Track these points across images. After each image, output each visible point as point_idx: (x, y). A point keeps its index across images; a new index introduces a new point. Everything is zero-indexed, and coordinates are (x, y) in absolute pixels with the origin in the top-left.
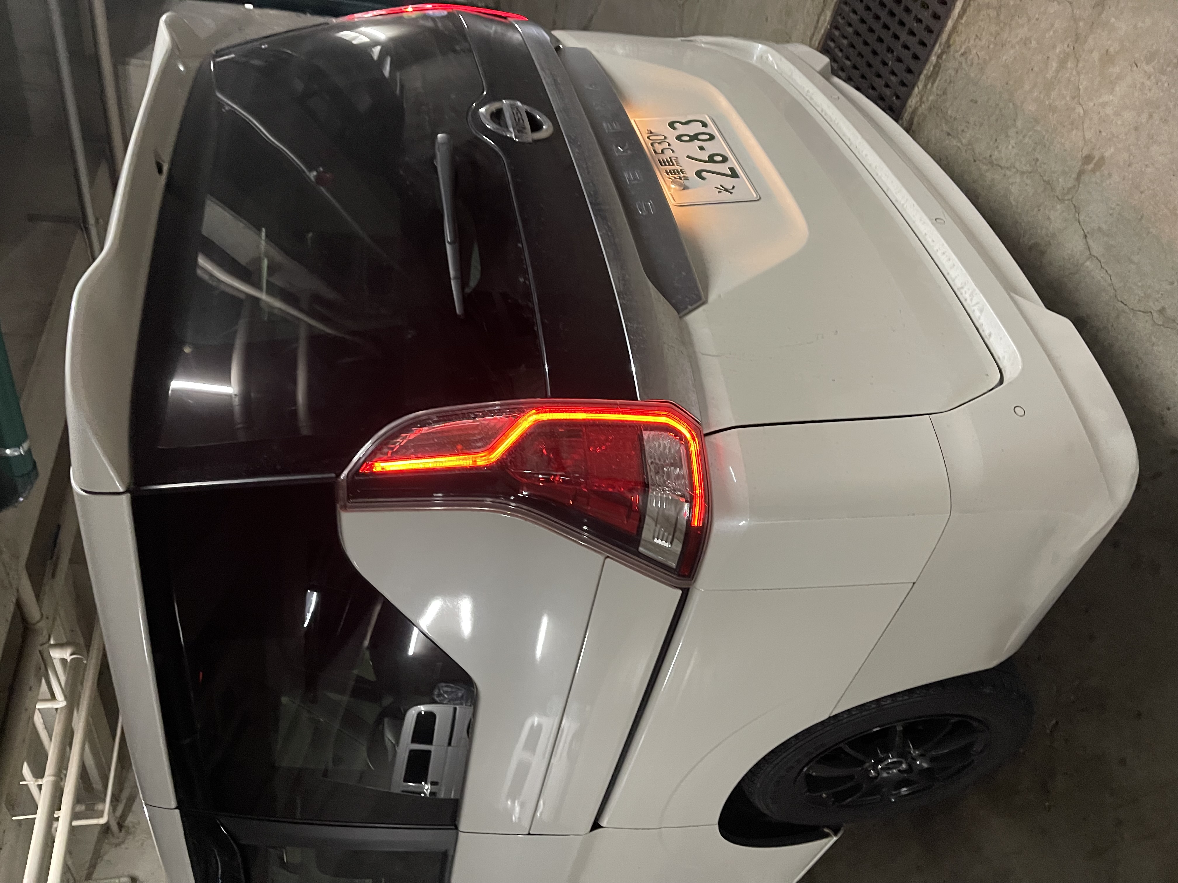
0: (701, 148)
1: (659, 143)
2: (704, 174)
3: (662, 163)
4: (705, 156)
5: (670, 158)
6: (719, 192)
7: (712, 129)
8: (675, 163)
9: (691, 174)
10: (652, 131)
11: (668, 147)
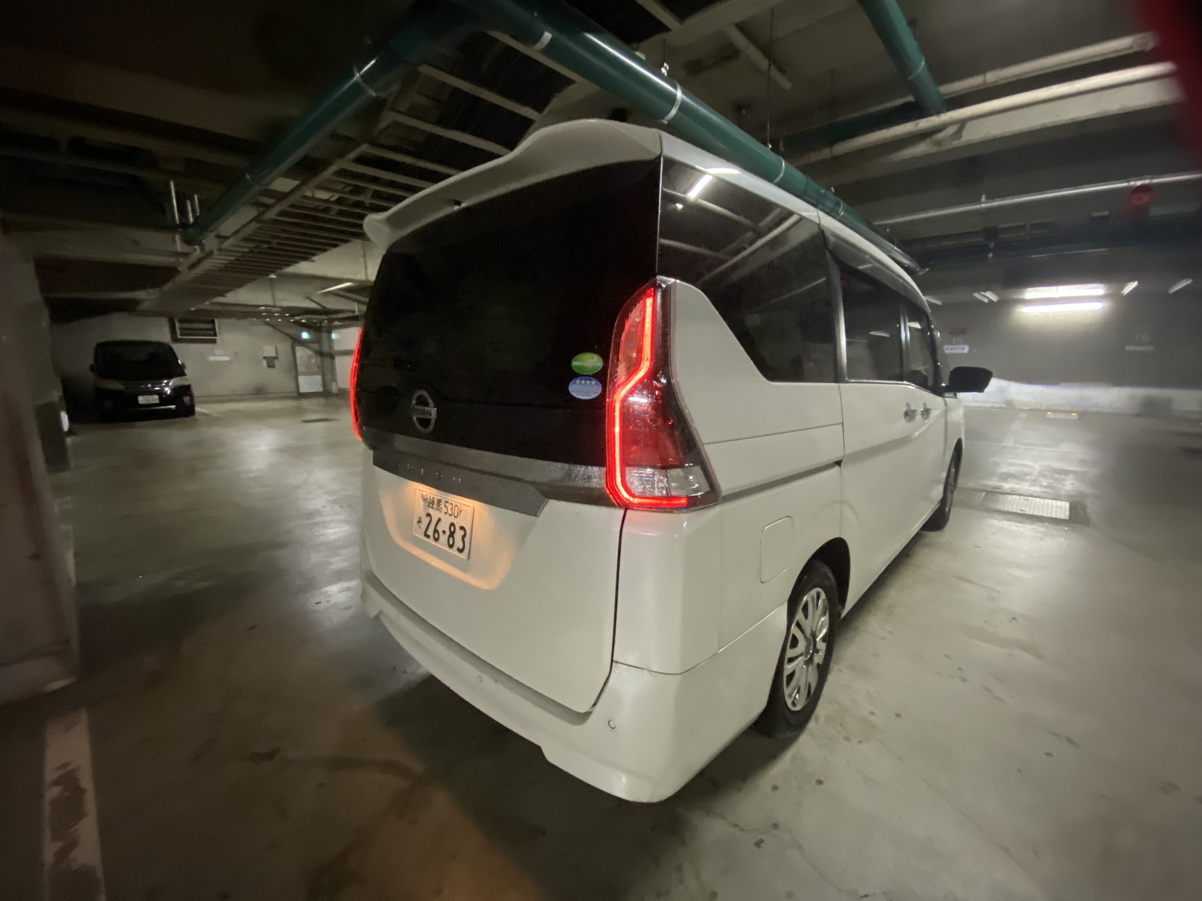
0: (444, 532)
1: (452, 509)
2: (429, 519)
3: (439, 501)
4: (440, 529)
5: (441, 508)
6: (419, 517)
7: (454, 551)
8: (438, 507)
9: (431, 511)
10: (462, 513)
11: (448, 513)
